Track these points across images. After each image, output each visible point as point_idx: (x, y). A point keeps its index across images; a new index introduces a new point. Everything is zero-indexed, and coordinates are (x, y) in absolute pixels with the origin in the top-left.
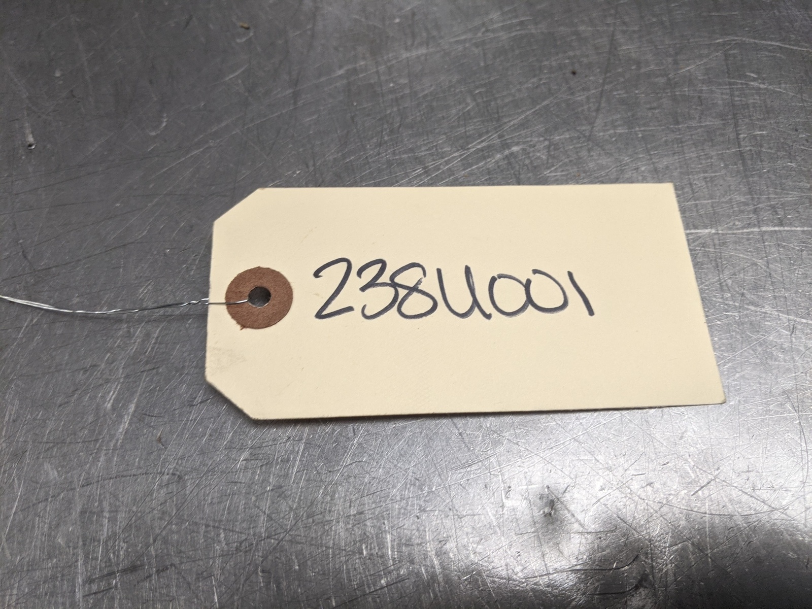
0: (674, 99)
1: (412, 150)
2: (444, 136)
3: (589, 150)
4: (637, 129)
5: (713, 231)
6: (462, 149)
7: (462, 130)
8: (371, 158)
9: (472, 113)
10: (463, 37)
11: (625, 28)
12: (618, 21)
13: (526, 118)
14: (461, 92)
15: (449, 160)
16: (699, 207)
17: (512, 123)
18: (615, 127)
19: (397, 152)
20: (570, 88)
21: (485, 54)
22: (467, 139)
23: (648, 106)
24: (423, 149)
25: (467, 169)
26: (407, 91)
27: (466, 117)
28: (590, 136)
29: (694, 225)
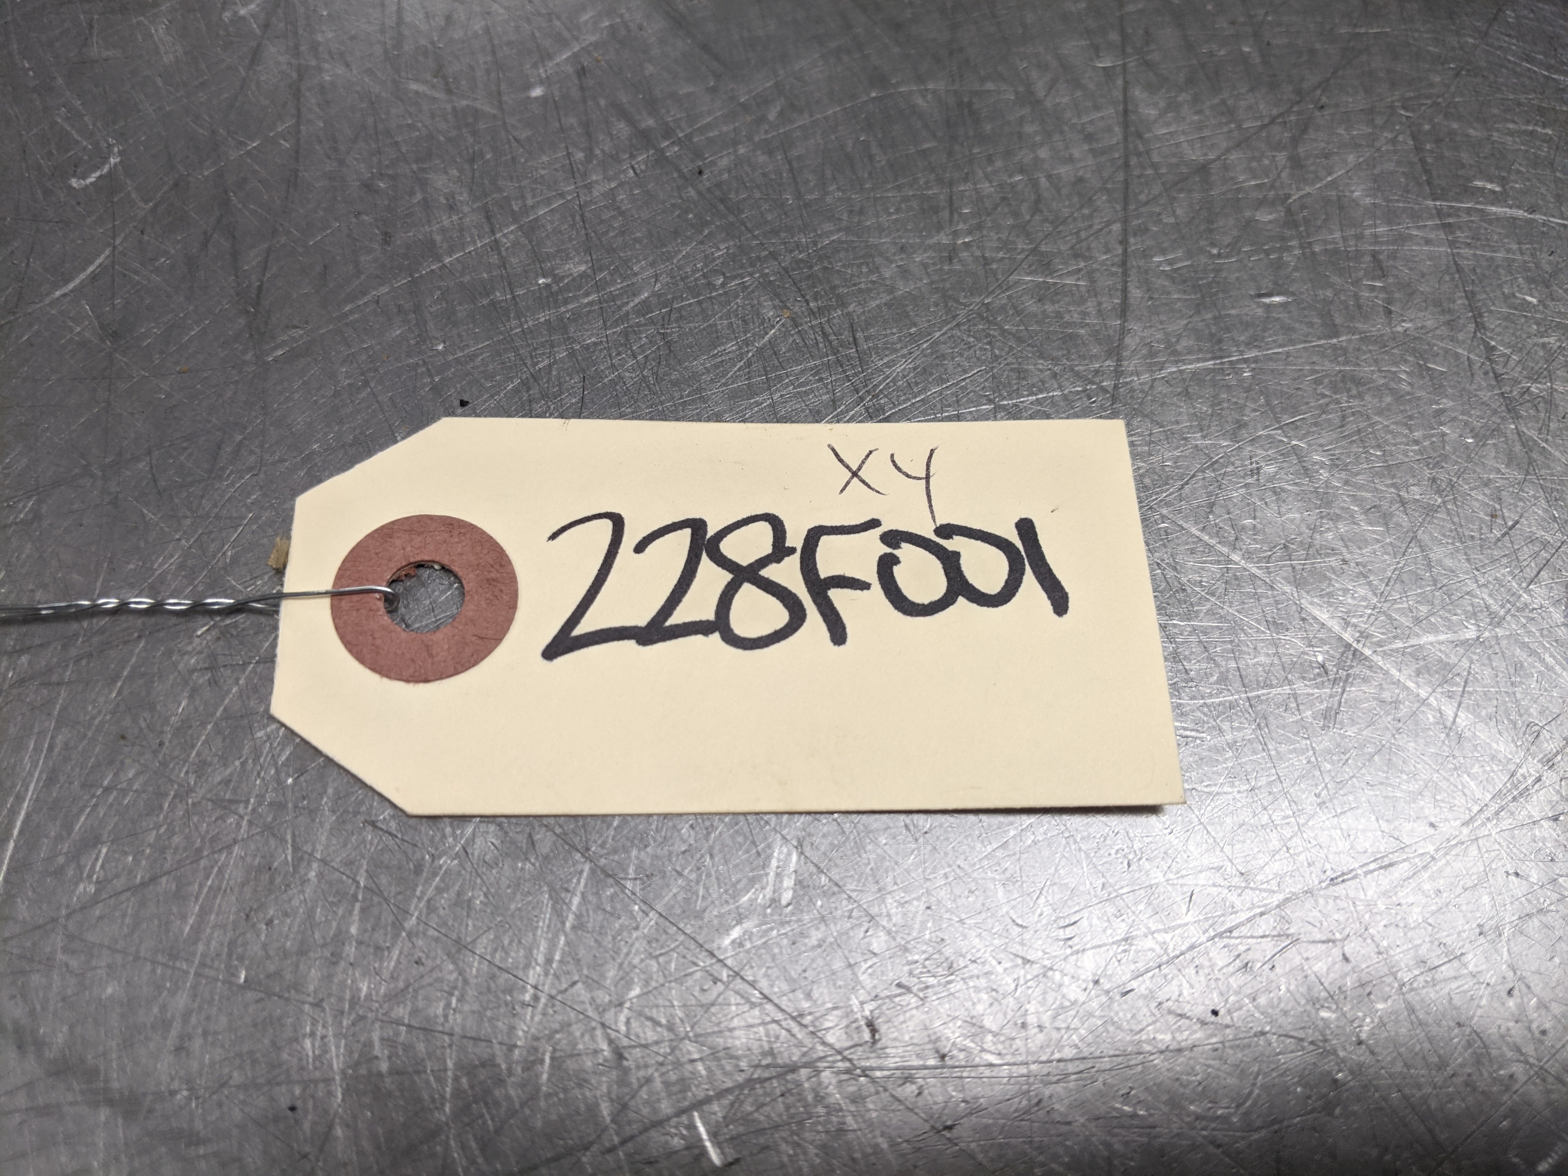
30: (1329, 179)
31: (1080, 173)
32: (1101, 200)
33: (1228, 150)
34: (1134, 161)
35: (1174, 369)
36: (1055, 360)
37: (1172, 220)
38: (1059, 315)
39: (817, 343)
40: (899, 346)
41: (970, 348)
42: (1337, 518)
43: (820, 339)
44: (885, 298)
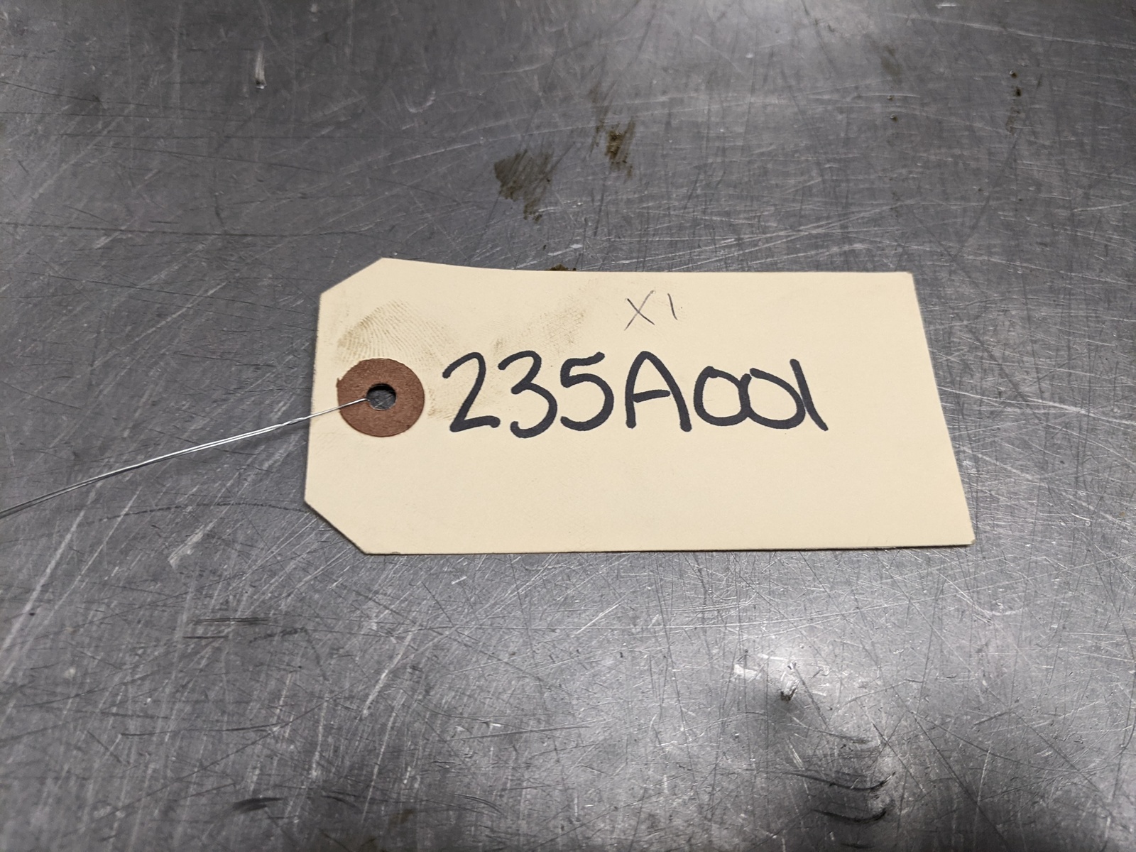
0: (1074, 239)
1: (728, 214)
2: (773, 208)
3: (951, 273)
4: (1018, 263)
5: (1083, 412)
6: (791, 228)
7: (797, 206)
8: (675, 210)
9: (814, 190)
10: (826, 97)
11: (1032, 139)
12: (1026, 129)
13: (880, 213)
14: (807, 161)
15: (771, 238)
16: (1073, 377)
17: (862, 215)
18: (990, 254)
19: (709, 211)
20: (944, 192)
21: (849, 124)
22: (801, 218)
23: (1039, 240)
24: (742, 216)
25: (792, 254)
26: (740, 143)
27: (806, 192)
28: (956, 256)
29: (1060, 398)
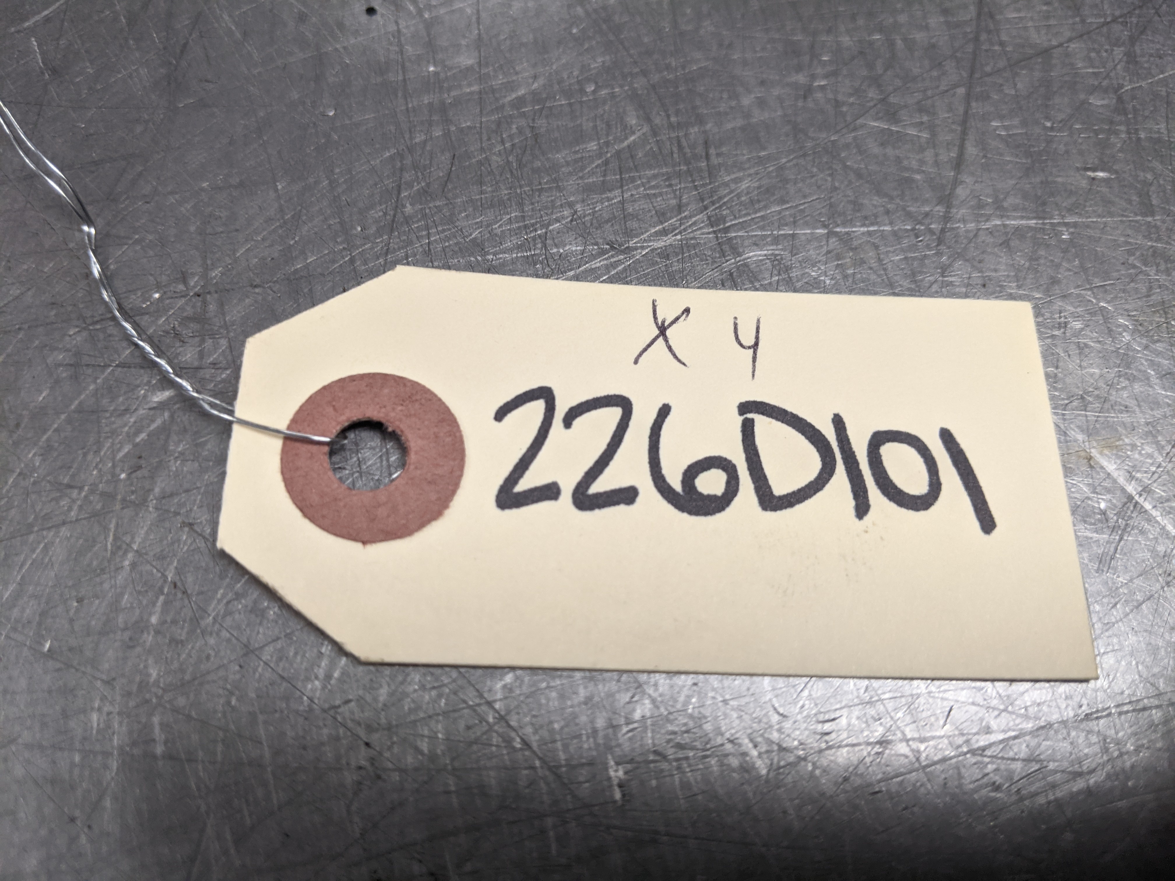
30: (1161, 76)
31: (934, 40)
32: (950, 66)
33: (1070, 40)
34: (983, 37)
35: (999, 223)
36: (891, 198)
37: (1013, 92)
38: (898, 160)
39: (672, 153)
40: (747, 166)
41: (813, 177)
42: (1132, 379)
43: (675, 150)
44: (739, 122)
